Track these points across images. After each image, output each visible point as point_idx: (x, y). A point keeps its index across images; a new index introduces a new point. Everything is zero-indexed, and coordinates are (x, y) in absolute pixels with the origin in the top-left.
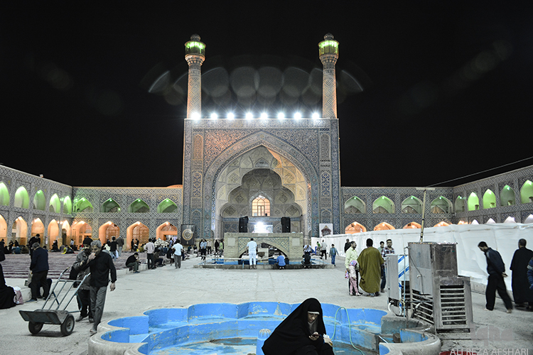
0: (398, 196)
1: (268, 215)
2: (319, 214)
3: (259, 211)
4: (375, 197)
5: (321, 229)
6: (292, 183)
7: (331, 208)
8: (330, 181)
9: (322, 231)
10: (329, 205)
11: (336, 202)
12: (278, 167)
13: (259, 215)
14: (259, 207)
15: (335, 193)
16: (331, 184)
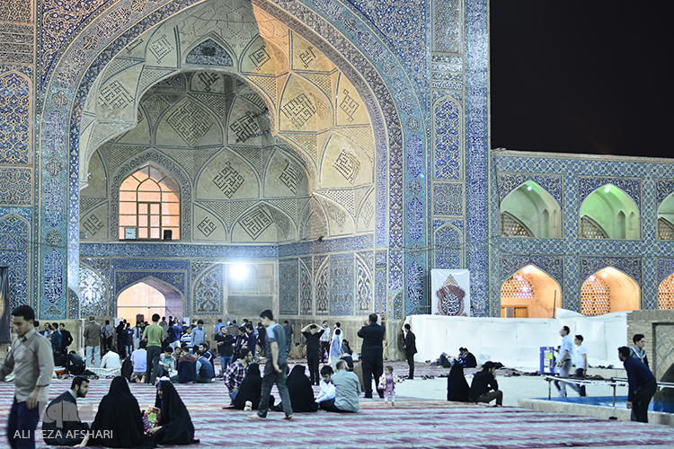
0: (648, 184)
1: (175, 235)
2: (424, 239)
3: (143, 221)
4: (588, 186)
5: (435, 287)
6: (307, 127)
7: (462, 218)
8: (461, 128)
9: (442, 293)
10: (457, 211)
11: (477, 200)
12: (265, 68)
13: (143, 234)
14: (143, 209)
15: (475, 168)
16: (462, 140)
